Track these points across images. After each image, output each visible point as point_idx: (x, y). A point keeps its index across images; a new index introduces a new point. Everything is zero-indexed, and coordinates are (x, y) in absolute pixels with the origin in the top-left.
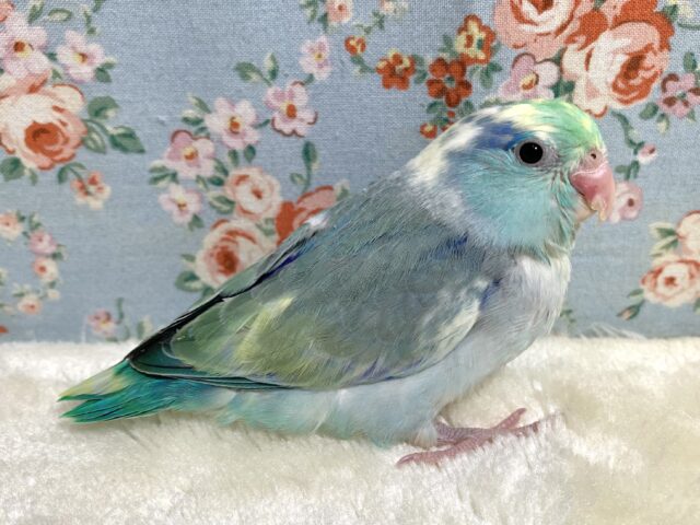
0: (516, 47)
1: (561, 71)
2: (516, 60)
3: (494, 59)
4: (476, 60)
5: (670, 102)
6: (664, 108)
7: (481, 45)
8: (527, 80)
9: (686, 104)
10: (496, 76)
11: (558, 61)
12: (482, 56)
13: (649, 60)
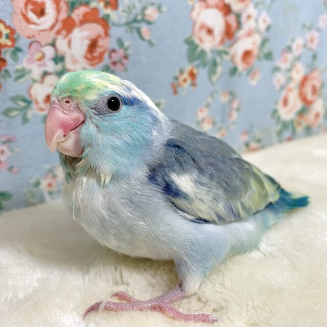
0: (28, 37)
1: (56, 50)
2: (30, 45)
3: (17, 45)
4: (6, 46)
5: (114, 63)
6: (112, 67)
7: (8, 37)
8: (38, 55)
9: (122, 64)
10: (20, 55)
11: (53, 44)
12: (9, 43)
13: (101, 42)
